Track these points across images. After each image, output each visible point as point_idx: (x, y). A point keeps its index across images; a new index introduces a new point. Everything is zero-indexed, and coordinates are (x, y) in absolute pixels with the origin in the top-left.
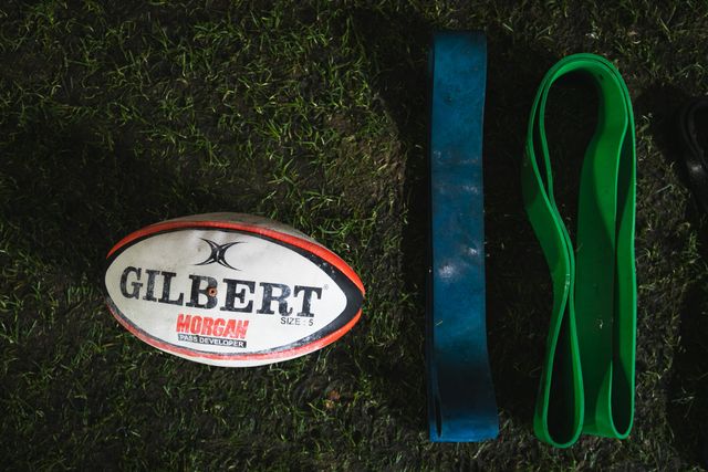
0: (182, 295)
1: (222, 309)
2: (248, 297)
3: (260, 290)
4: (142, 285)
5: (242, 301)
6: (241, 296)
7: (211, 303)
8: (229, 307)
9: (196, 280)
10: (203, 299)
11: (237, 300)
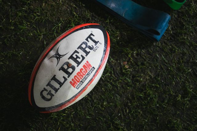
0: (64, 77)
1: (78, 66)
2: (79, 55)
3: (79, 50)
4: (50, 91)
5: (80, 58)
6: (77, 57)
7: (74, 68)
8: (79, 63)
9: (62, 69)
10: (70, 70)
11: (78, 59)
